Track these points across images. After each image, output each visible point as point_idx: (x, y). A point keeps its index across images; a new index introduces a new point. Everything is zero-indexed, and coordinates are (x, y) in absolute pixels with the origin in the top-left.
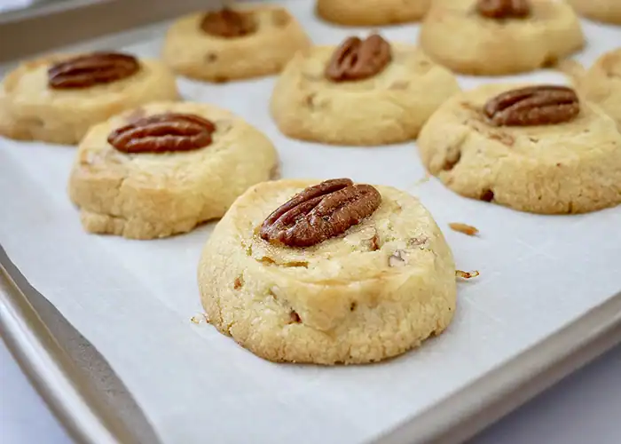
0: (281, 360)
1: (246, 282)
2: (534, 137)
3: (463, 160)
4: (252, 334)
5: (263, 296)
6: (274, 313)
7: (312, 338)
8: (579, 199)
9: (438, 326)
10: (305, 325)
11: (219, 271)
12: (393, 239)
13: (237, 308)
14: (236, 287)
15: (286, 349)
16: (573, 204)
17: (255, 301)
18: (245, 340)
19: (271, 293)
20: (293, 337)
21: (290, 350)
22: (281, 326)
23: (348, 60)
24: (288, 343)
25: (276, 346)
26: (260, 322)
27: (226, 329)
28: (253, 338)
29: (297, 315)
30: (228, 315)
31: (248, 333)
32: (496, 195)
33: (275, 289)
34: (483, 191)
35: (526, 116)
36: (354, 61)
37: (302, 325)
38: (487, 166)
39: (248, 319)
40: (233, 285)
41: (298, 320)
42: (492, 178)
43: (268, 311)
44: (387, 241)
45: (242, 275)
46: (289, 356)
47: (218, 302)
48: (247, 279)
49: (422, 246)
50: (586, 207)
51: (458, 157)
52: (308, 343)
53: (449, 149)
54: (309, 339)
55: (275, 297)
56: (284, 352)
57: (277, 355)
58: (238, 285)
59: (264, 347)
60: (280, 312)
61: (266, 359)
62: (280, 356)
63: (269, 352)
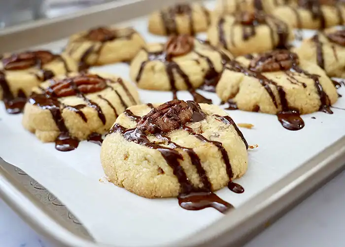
0: (154, 197)
1: (131, 155)
2: (278, 77)
3: (241, 91)
4: (136, 183)
5: (142, 161)
6: (148, 170)
7: (172, 182)
8: (306, 106)
9: (240, 172)
10: (167, 175)
11: (113, 152)
12: (211, 128)
13: (127, 170)
14: (125, 159)
15: (156, 190)
16: (303, 109)
17: (137, 165)
18: (132, 188)
19: (146, 159)
20: (161, 182)
21: (159, 190)
22: (153, 177)
23: (172, 47)
24: (158, 186)
25: (151, 188)
26: (140, 176)
27: (120, 184)
28: (137, 185)
29: (162, 170)
30: (121, 175)
31: (133, 183)
32: (261, 107)
33: (148, 157)
34: (254, 106)
35: (272, 67)
36: (175, 47)
37: (165, 175)
38: (255, 92)
39: (133, 175)
40: (123, 158)
41: (163, 172)
42: (258, 98)
43: (144, 170)
44: (207, 129)
45: (128, 152)
46: (159, 194)
47: (115, 169)
48: (131, 153)
49: (227, 130)
50: (310, 110)
51: (238, 90)
52: (169, 185)
53: (233, 87)
54: (170, 183)
55: (148, 161)
56: (155, 192)
57: (152, 194)
58: (126, 157)
59: (144, 190)
60: (152, 169)
61: (145, 197)
62: (153, 194)
63: (147, 192)
